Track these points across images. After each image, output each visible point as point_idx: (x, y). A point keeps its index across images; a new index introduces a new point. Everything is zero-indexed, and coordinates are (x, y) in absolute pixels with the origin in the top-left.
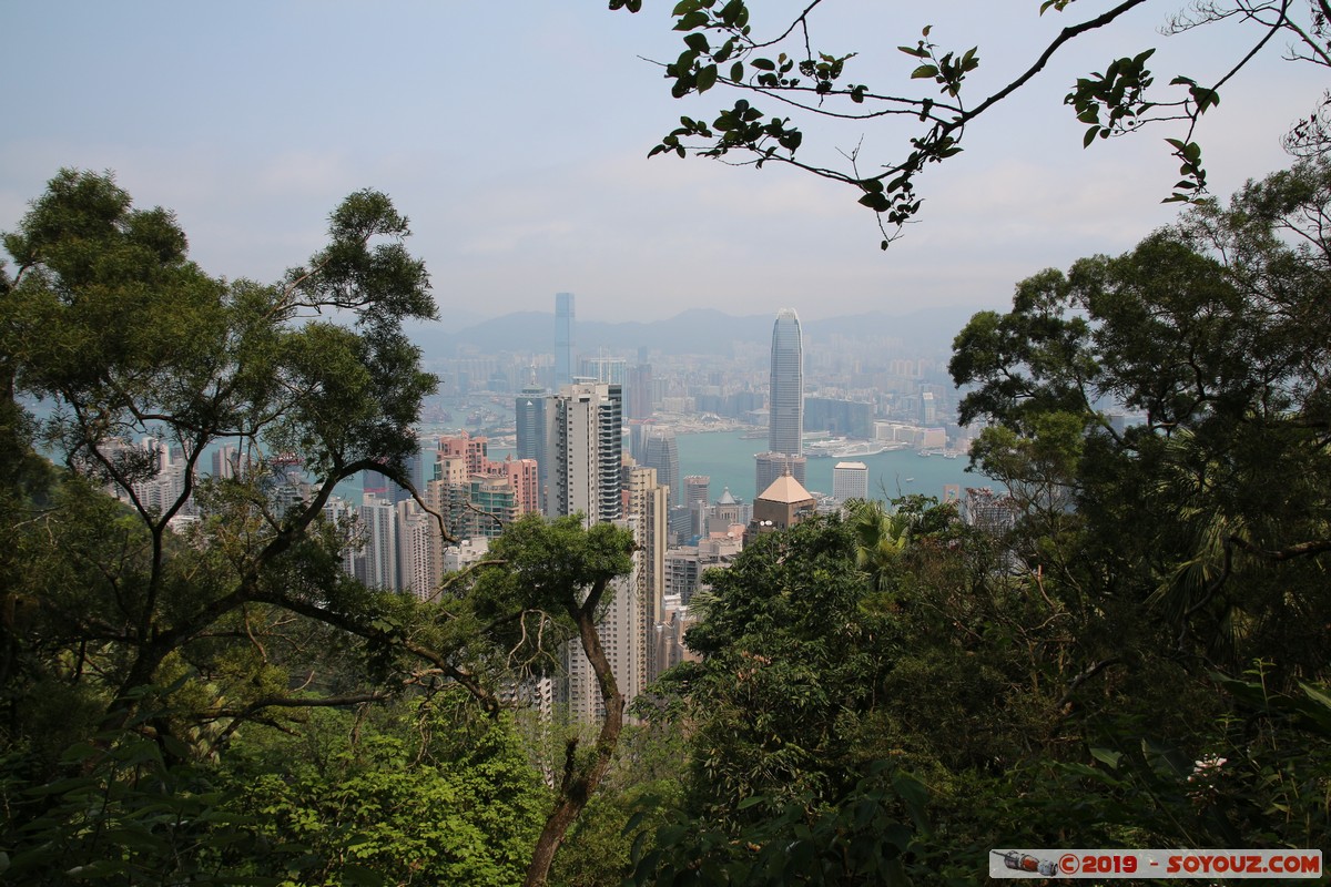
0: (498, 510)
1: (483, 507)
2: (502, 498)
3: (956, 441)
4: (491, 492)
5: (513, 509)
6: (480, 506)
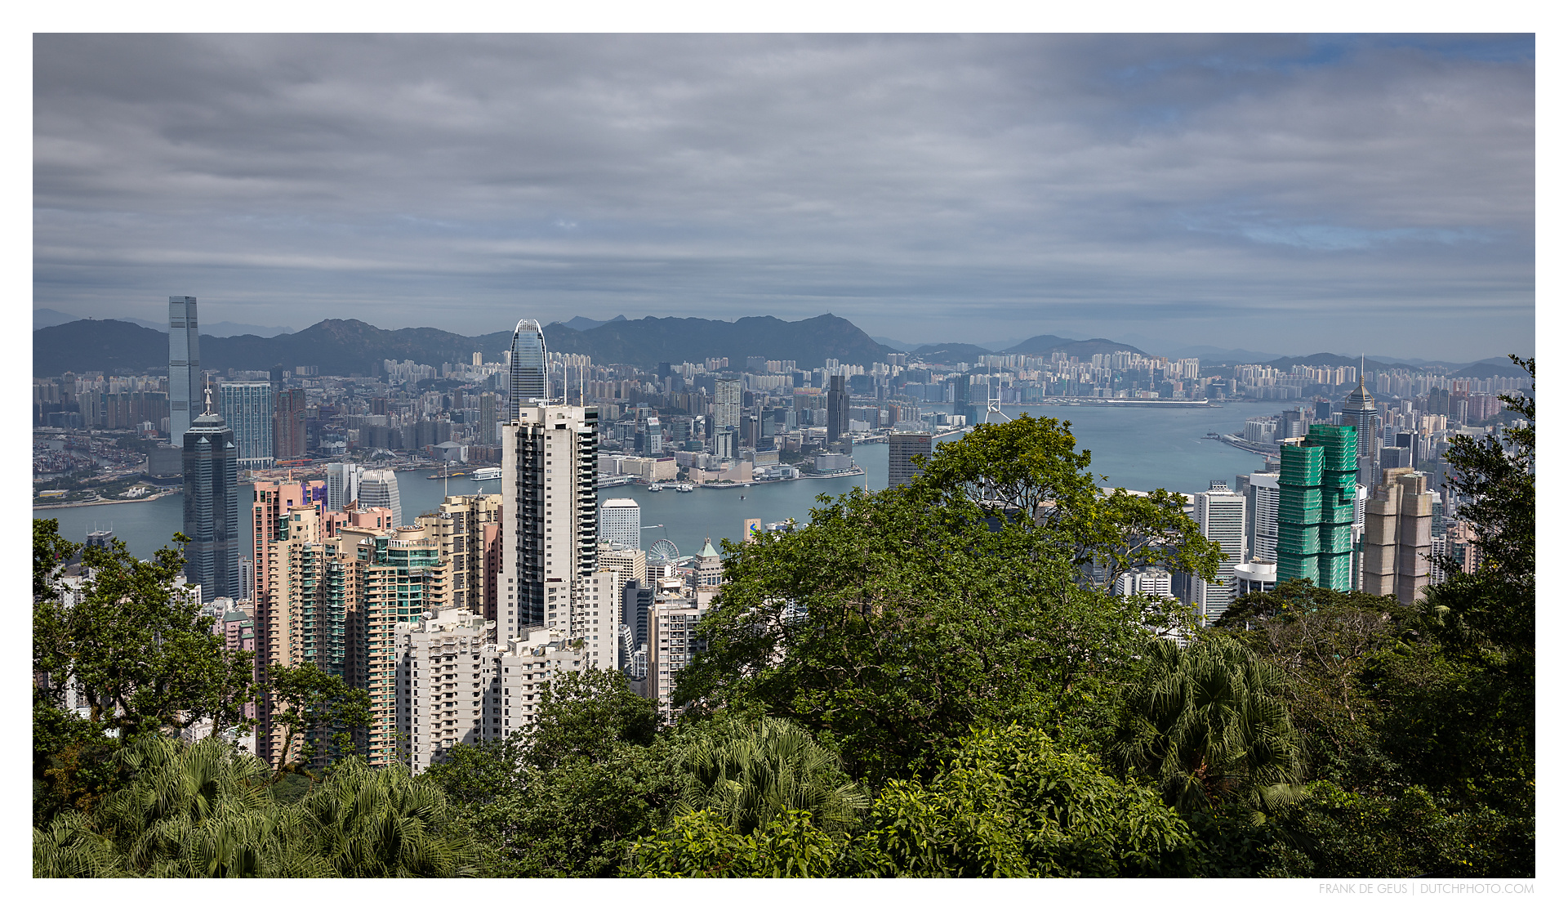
1: (395, 568)
2: (423, 555)
3: (688, 470)
4: (409, 549)
5: (441, 569)
6: (391, 568)
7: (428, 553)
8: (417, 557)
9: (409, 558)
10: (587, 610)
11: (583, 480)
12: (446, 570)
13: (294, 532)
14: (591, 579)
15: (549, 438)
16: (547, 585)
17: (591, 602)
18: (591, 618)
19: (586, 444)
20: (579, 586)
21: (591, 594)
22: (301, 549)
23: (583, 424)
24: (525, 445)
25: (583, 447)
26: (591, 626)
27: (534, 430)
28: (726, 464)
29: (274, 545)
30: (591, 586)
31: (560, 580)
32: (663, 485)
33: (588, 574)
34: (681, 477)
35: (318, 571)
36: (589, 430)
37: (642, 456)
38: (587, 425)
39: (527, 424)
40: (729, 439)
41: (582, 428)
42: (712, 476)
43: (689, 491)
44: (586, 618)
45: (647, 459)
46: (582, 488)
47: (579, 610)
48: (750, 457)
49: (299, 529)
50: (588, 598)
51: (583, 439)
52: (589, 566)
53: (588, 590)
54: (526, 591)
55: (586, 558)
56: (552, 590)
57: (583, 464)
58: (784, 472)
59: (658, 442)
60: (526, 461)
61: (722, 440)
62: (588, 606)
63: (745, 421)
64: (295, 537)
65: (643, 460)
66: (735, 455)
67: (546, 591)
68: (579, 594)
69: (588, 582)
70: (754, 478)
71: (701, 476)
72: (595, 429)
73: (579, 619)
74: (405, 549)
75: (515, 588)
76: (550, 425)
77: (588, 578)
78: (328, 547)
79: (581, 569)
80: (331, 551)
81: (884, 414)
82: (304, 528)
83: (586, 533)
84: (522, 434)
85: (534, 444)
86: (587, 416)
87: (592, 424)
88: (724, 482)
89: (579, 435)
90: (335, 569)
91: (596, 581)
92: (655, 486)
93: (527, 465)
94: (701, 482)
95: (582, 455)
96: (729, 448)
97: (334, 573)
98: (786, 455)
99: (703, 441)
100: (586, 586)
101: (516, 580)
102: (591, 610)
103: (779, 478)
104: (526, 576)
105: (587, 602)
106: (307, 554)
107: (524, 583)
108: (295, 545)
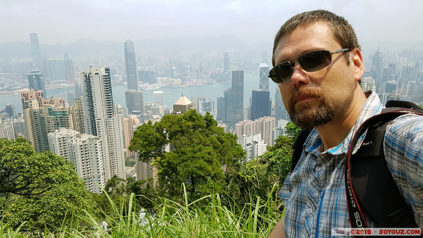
0: (62, 117)
1: (55, 117)
2: (62, 113)
3: (184, 82)
4: (58, 111)
5: (68, 116)
6: (53, 117)
7: (64, 112)
8: (61, 113)
9: (58, 113)
10: (111, 127)
11: (106, 90)
12: (70, 117)
13: (30, 106)
14: (112, 118)
15: (92, 77)
16: (97, 121)
17: (112, 125)
18: (113, 130)
19: (105, 79)
20: (108, 121)
21: (112, 123)
22: (33, 111)
23: (105, 73)
24: (87, 79)
25: (105, 80)
26: (113, 132)
27: (88, 75)
28: (195, 80)
29: (24, 110)
30: (112, 120)
31: (100, 119)
32: (177, 86)
33: (111, 117)
34: (182, 84)
35: (39, 117)
36: (107, 74)
37: (171, 78)
38: (106, 73)
39: (87, 73)
40: (196, 72)
41: (104, 74)
42: (190, 83)
43: (184, 88)
44: (111, 130)
45: (173, 79)
46: (106, 92)
47: (109, 128)
48: (201, 78)
49: (31, 105)
50: (111, 124)
51: (104, 77)
52: (111, 115)
53: (111, 122)
54: (92, 122)
55: (109, 112)
56: (98, 122)
57: (105, 85)
58: (211, 82)
59: (175, 74)
60: (87, 84)
61: (194, 73)
62: (111, 126)
63: (201, 67)
64: (30, 108)
65: (171, 79)
66: (198, 76)
67: (96, 123)
68: (108, 123)
69: (111, 119)
70: (203, 84)
71: (188, 83)
72: (109, 74)
73: (109, 130)
74: (57, 111)
75: (89, 122)
76: (93, 73)
77: (110, 118)
78: (40, 110)
79: (108, 116)
80: (41, 111)
81: (242, 64)
82: (33, 105)
83: (108, 105)
84: (86, 76)
85: (89, 79)
86: (106, 70)
87: (108, 72)
88: (194, 85)
89: (103, 76)
90: (42, 117)
91: (113, 119)
92: (175, 87)
93: (88, 86)
94: (188, 85)
95: (105, 82)
96: (196, 75)
97: (42, 118)
98: (213, 77)
99: (189, 73)
100: (110, 121)
101: (89, 119)
102: (113, 127)
103: (210, 83)
104: (92, 118)
105: (111, 125)
106: (35, 112)
107: (91, 120)
108: (31, 110)
